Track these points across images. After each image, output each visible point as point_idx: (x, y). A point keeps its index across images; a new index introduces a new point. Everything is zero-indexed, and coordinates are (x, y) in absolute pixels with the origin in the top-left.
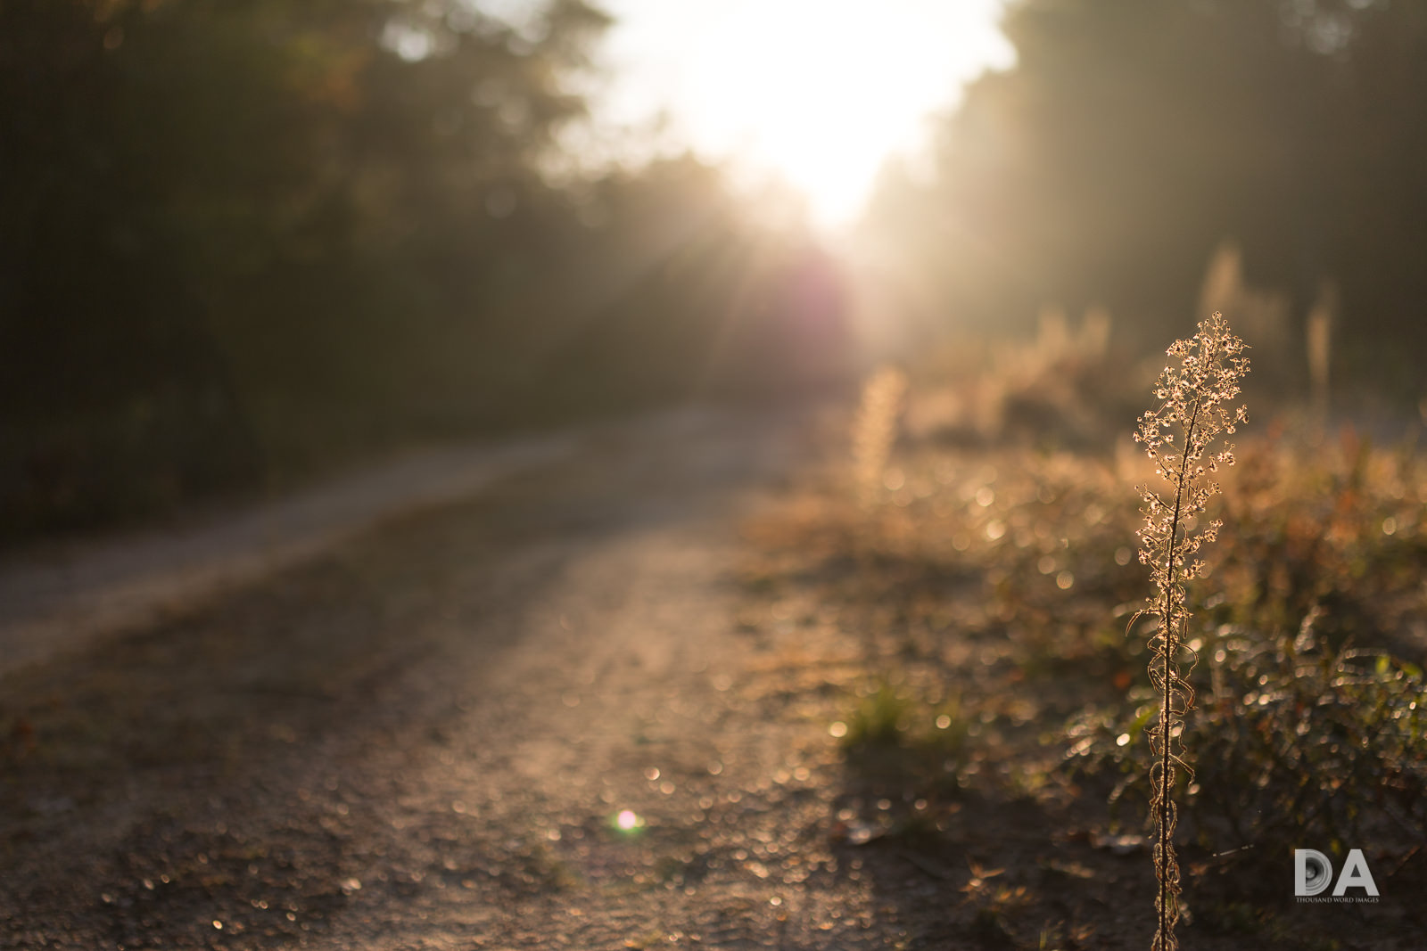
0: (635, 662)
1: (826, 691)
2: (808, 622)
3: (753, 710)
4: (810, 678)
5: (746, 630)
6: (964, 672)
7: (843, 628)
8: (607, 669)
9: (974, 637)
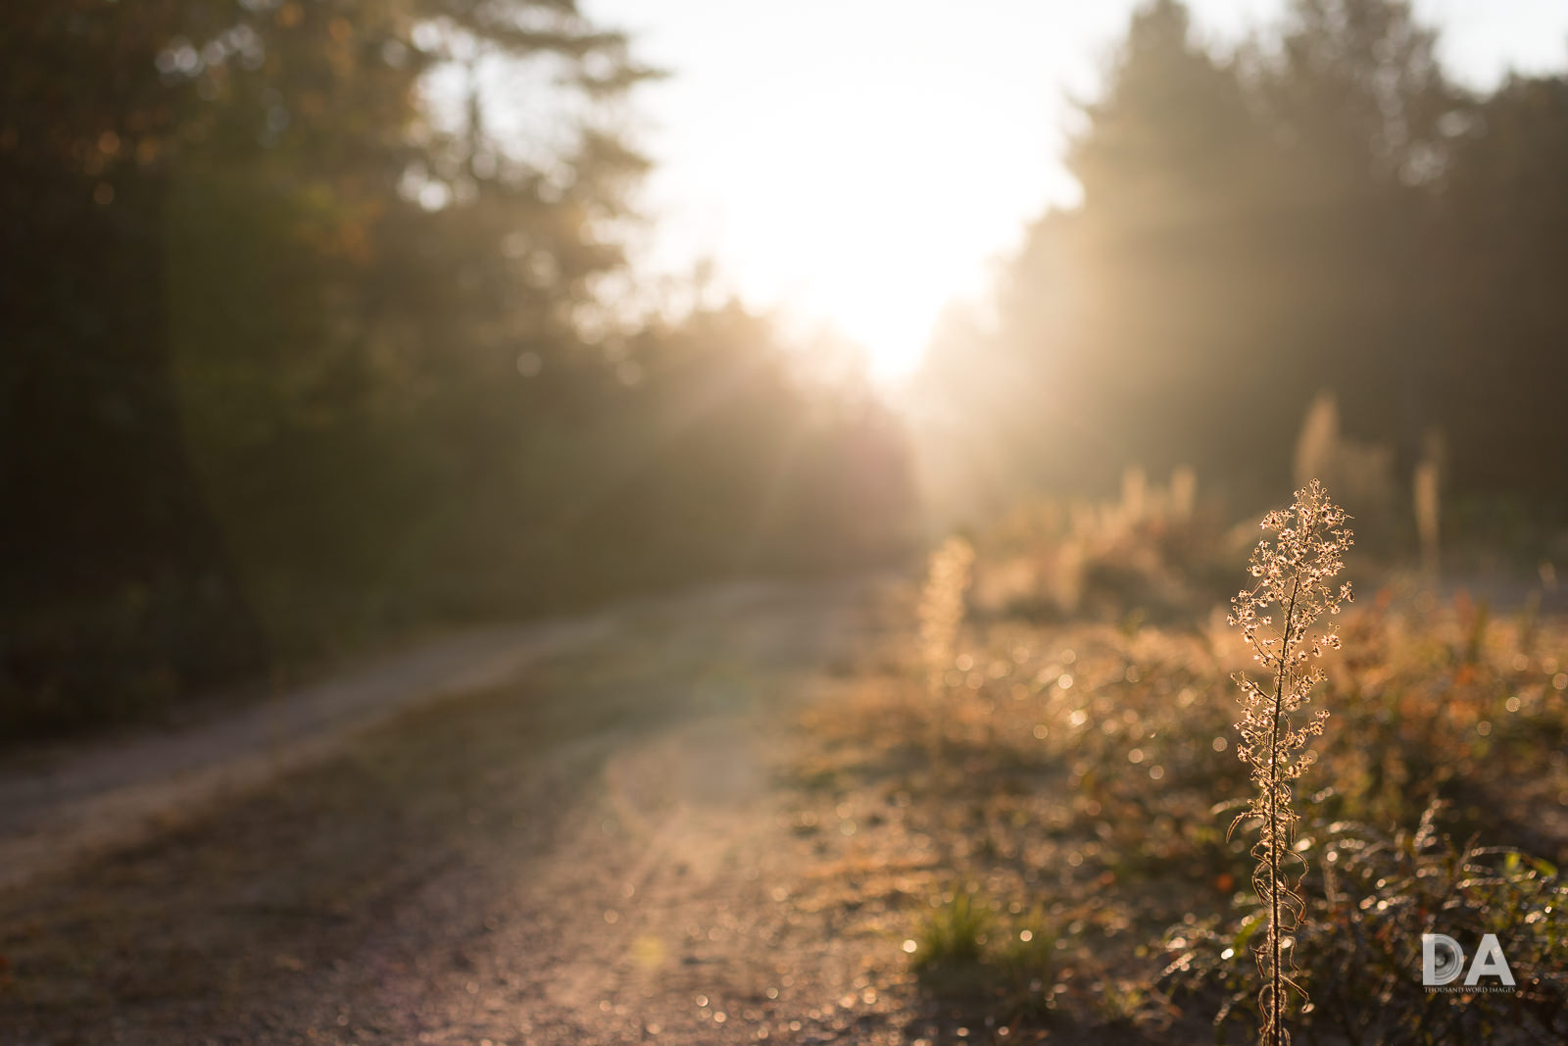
0: (682, 870)
1: (895, 900)
2: (875, 821)
3: (816, 923)
4: (877, 887)
5: (805, 832)
6: (1048, 876)
7: (912, 827)
8: (650, 880)
9: (1057, 835)
